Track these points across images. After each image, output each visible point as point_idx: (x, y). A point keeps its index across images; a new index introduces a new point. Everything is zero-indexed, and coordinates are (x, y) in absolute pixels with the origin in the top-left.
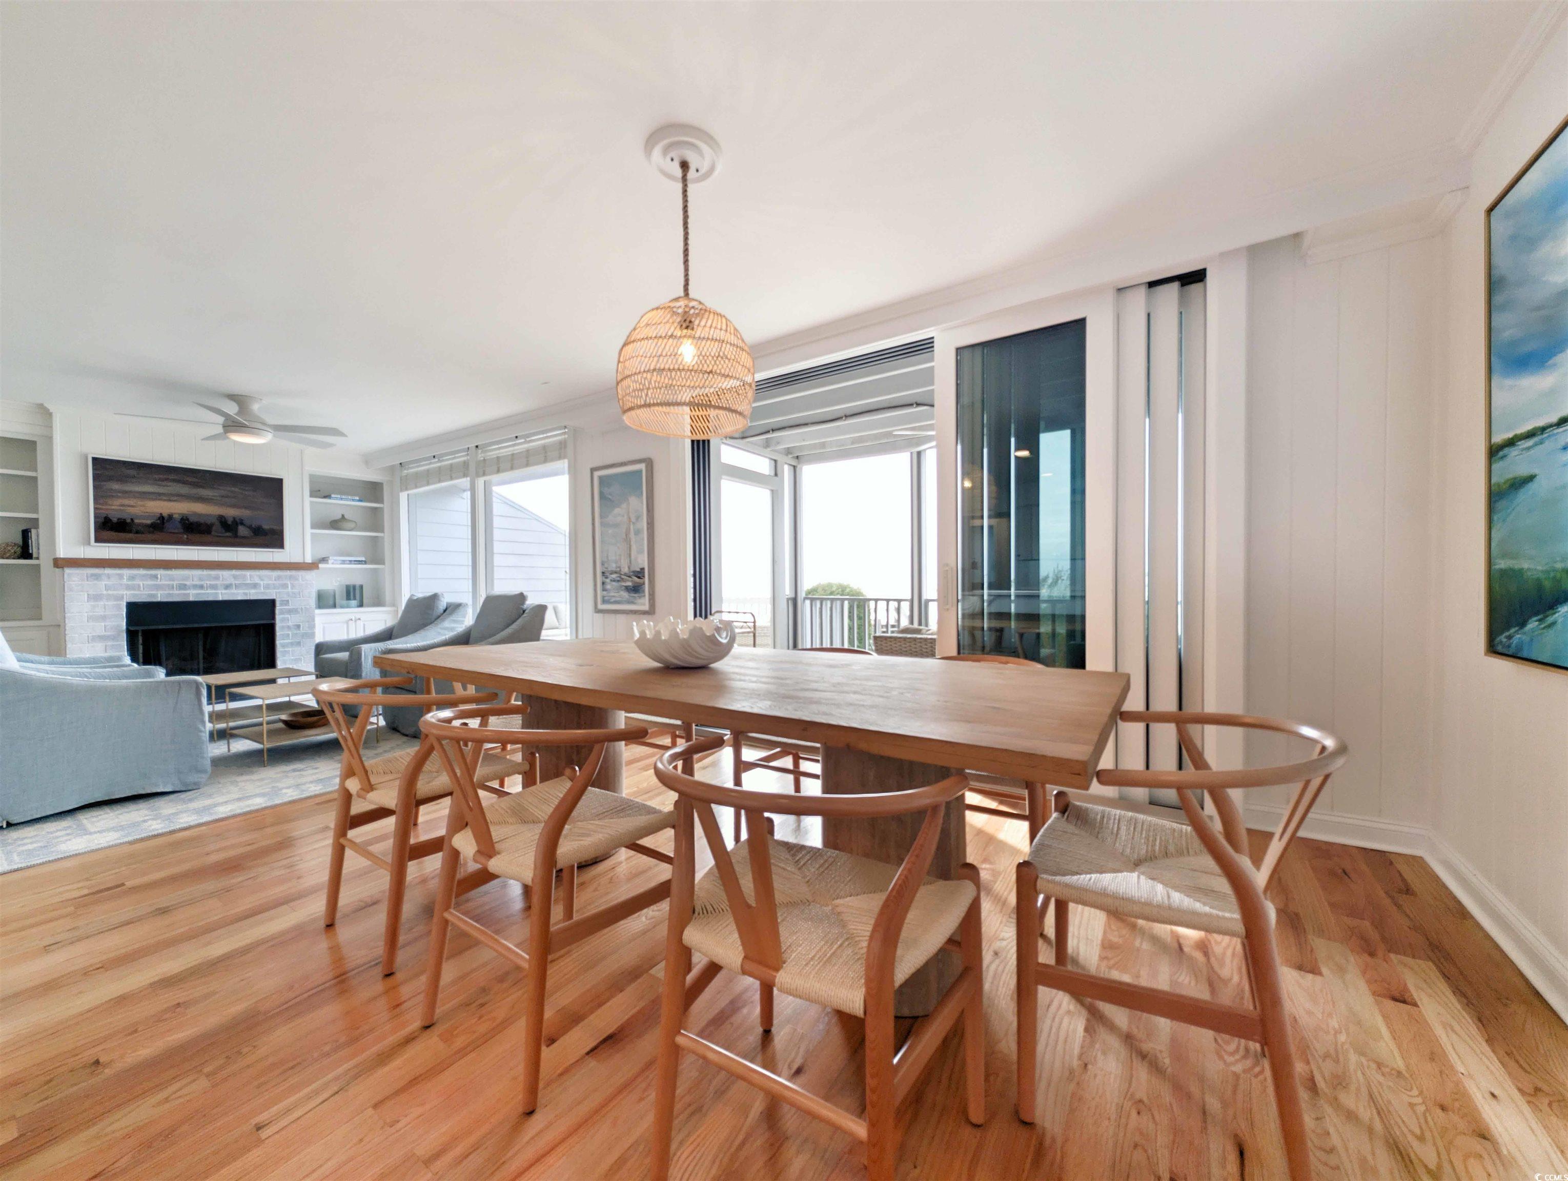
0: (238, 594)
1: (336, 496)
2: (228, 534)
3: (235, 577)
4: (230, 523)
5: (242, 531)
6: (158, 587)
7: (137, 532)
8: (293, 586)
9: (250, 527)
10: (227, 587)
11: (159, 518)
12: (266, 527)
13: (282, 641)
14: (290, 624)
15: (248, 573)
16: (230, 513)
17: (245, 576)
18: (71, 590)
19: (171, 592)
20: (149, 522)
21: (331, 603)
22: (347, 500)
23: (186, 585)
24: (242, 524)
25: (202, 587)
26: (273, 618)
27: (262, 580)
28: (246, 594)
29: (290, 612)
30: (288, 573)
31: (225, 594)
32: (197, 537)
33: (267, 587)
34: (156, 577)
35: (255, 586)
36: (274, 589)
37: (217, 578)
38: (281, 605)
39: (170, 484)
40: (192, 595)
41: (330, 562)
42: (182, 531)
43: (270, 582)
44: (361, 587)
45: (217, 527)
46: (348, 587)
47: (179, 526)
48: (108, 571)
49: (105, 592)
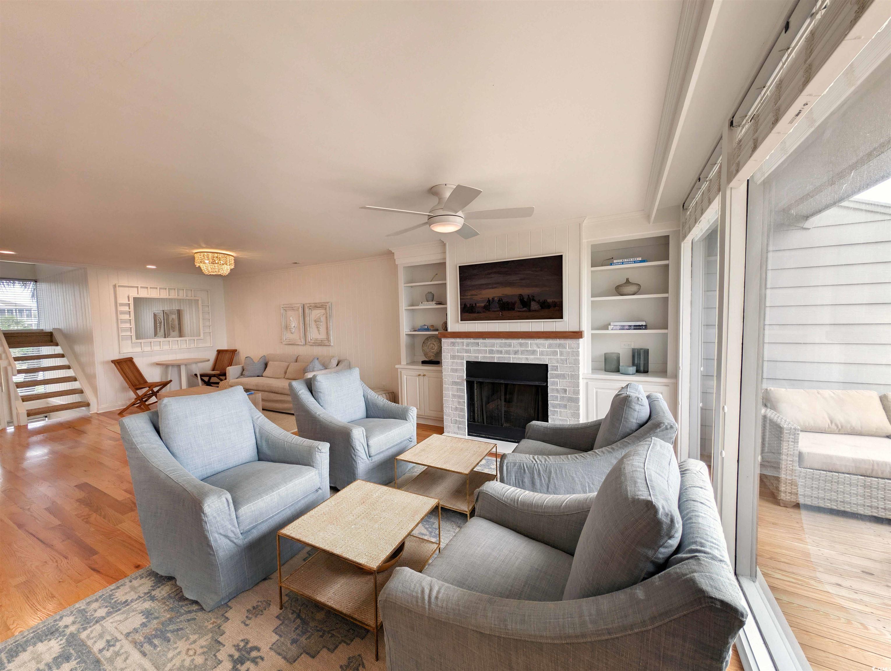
0: (521, 359)
1: (618, 261)
2: (524, 309)
3: (521, 345)
4: (525, 300)
5: (534, 306)
6: (479, 351)
7: (478, 313)
8: (562, 354)
9: (539, 302)
10: (516, 353)
11: (487, 302)
12: (550, 300)
13: (552, 402)
14: (559, 387)
15: (529, 341)
16: (526, 292)
17: (527, 343)
18: (444, 352)
19: (485, 355)
20: (483, 305)
21: (613, 367)
22: (628, 263)
23: (493, 350)
24: (534, 300)
25: (501, 352)
26: (547, 381)
27: (539, 348)
28: (527, 359)
29: (558, 376)
30: (558, 341)
31: (515, 358)
32: (506, 313)
33: (542, 353)
34: (478, 344)
35: (534, 352)
36: (547, 355)
37: (510, 346)
38: (552, 370)
39: (493, 276)
40: (496, 358)
41: (610, 327)
42: (499, 309)
43: (545, 349)
44: (646, 352)
45: (518, 305)
46: (633, 350)
47: (497, 305)
48: (458, 340)
49: (457, 354)
